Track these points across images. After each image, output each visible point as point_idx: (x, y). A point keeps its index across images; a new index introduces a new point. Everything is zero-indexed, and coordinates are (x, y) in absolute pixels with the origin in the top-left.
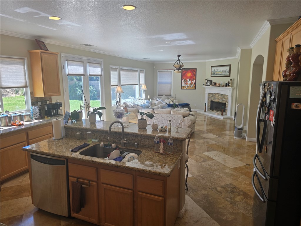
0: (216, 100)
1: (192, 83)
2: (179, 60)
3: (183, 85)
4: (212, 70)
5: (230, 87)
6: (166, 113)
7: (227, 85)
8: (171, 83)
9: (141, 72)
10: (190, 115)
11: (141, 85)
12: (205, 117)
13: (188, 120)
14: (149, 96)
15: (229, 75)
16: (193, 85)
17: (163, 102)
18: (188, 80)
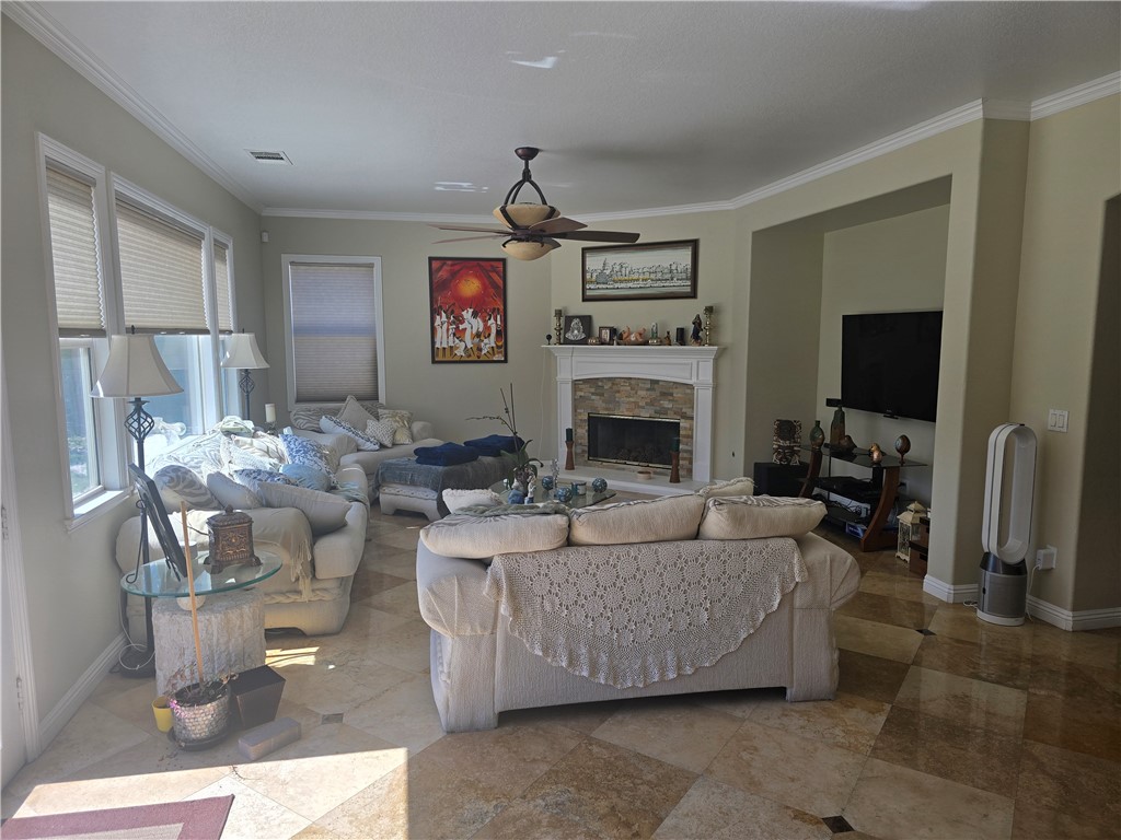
1: (487, 328)
2: (527, 176)
3: (444, 339)
4: (590, 266)
5: (706, 347)
7: (689, 335)
11: (221, 336)
14: (268, 410)
16: (491, 341)
17: (361, 441)
18: (468, 314)
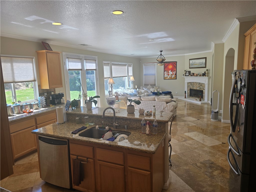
0: (195, 88)
1: (173, 74)
2: (161, 54)
3: (166, 76)
4: (190, 62)
5: (206, 77)
6: (151, 100)
7: (204, 75)
8: (155, 75)
9: (130, 66)
10: (172, 101)
11: (129, 77)
12: (185, 102)
13: (170, 105)
14: (136, 86)
15: (205, 66)
16: (174, 76)
17: (148, 91)
18: (170, 71)
